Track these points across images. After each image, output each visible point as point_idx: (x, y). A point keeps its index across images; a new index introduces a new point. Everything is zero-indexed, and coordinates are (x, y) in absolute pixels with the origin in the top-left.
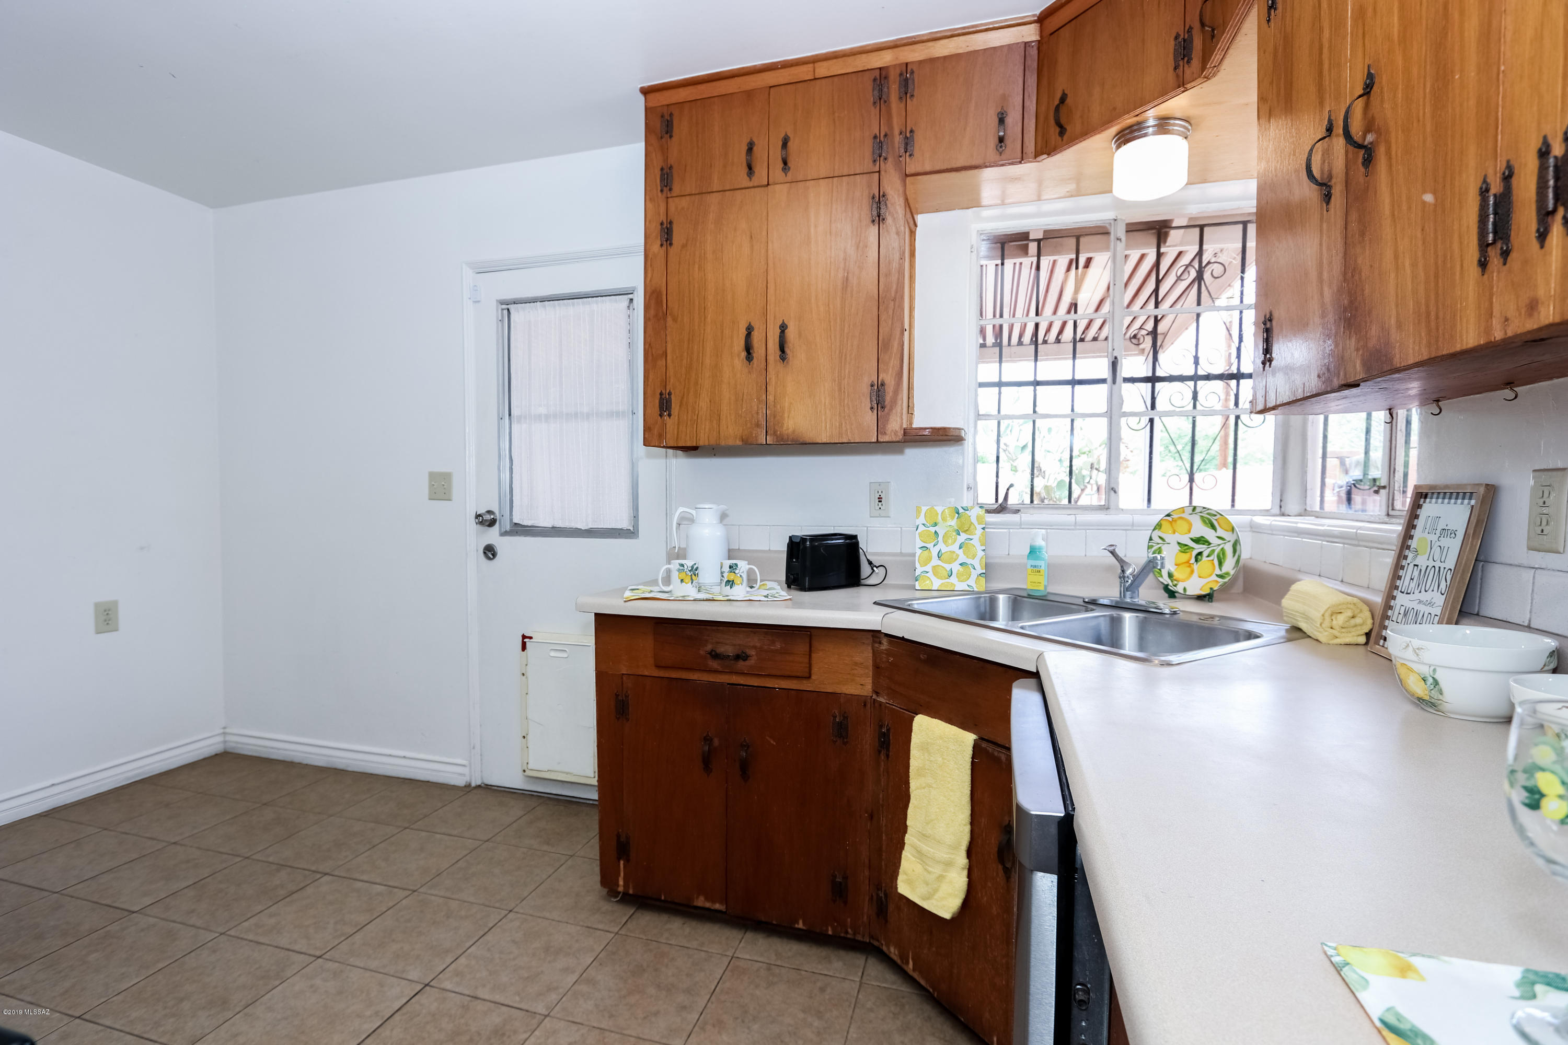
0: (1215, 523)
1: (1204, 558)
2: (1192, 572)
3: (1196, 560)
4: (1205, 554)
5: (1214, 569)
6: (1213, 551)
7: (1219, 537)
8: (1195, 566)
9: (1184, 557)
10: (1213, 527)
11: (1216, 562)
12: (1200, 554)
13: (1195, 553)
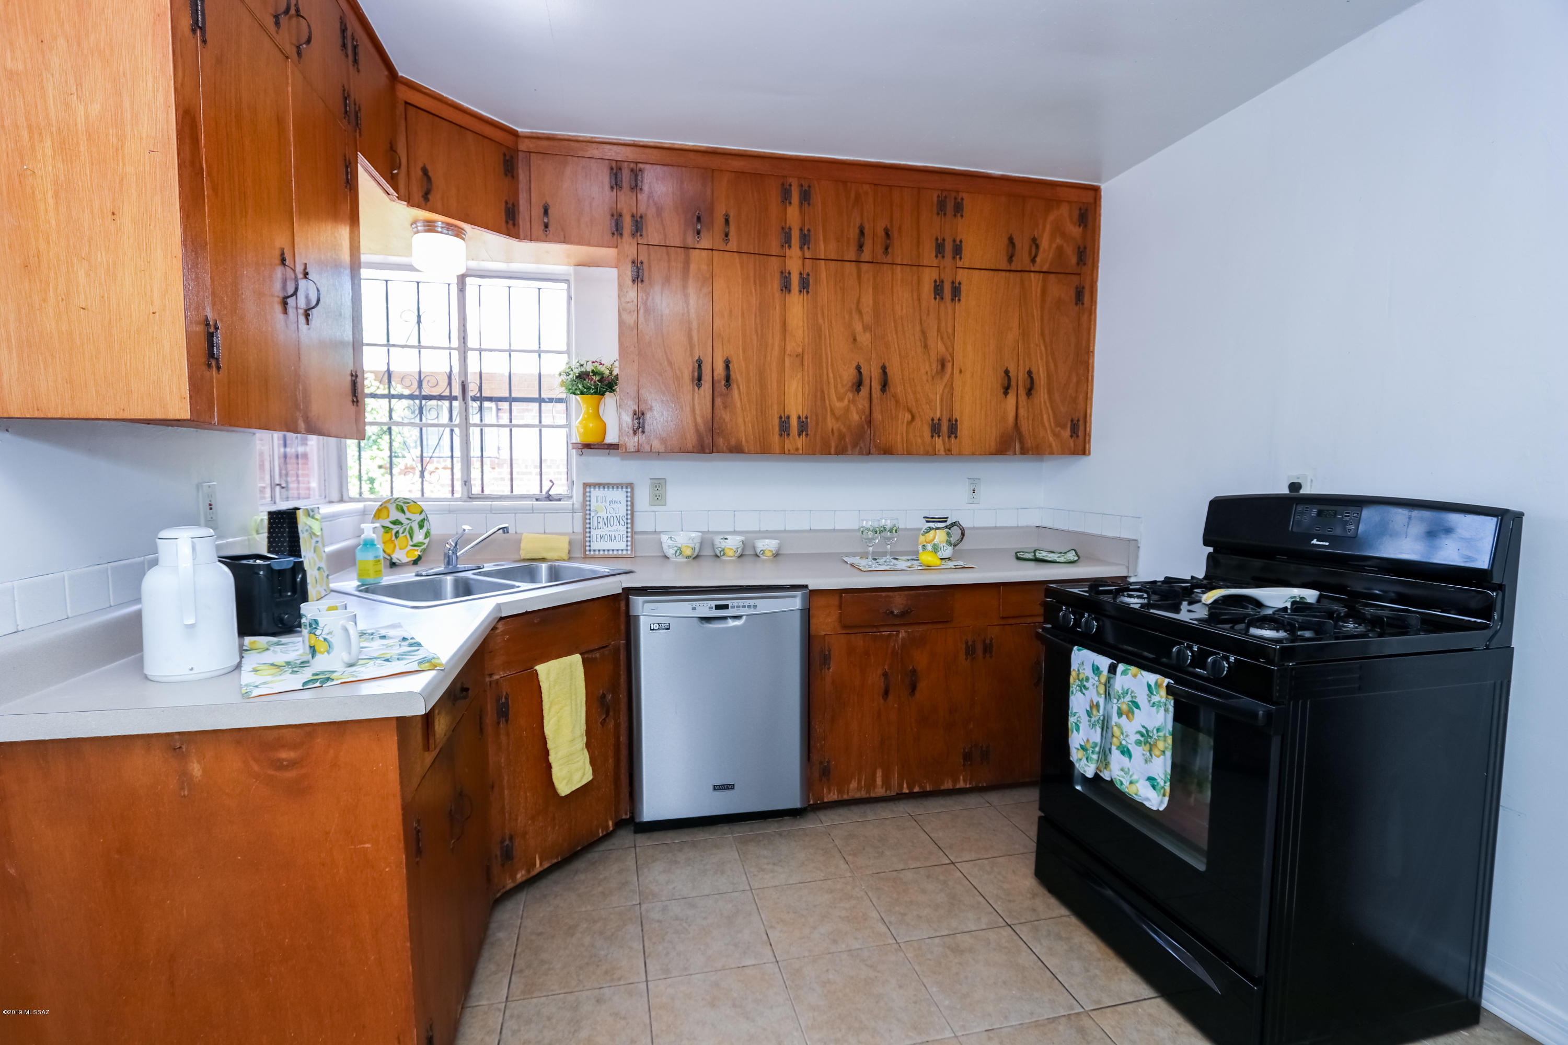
0: (405, 509)
1: (401, 535)
2: (395, 546)
3: (396, 537)
4: (401, 532)
5: (408, 542)
6: (405, 529)
7: (408, 519)
8: (396, 542)
9: (388, 536)
10: (403, 511)
11: (408, 537)
12: (397, 532)
13: (394, 532)
